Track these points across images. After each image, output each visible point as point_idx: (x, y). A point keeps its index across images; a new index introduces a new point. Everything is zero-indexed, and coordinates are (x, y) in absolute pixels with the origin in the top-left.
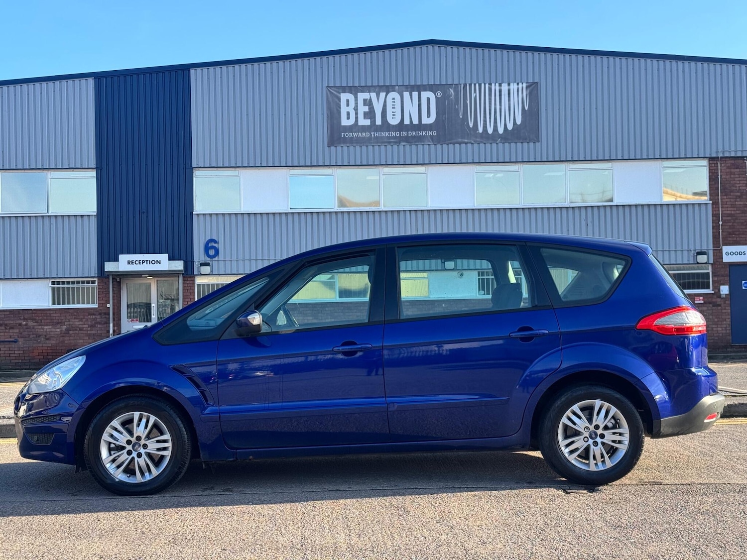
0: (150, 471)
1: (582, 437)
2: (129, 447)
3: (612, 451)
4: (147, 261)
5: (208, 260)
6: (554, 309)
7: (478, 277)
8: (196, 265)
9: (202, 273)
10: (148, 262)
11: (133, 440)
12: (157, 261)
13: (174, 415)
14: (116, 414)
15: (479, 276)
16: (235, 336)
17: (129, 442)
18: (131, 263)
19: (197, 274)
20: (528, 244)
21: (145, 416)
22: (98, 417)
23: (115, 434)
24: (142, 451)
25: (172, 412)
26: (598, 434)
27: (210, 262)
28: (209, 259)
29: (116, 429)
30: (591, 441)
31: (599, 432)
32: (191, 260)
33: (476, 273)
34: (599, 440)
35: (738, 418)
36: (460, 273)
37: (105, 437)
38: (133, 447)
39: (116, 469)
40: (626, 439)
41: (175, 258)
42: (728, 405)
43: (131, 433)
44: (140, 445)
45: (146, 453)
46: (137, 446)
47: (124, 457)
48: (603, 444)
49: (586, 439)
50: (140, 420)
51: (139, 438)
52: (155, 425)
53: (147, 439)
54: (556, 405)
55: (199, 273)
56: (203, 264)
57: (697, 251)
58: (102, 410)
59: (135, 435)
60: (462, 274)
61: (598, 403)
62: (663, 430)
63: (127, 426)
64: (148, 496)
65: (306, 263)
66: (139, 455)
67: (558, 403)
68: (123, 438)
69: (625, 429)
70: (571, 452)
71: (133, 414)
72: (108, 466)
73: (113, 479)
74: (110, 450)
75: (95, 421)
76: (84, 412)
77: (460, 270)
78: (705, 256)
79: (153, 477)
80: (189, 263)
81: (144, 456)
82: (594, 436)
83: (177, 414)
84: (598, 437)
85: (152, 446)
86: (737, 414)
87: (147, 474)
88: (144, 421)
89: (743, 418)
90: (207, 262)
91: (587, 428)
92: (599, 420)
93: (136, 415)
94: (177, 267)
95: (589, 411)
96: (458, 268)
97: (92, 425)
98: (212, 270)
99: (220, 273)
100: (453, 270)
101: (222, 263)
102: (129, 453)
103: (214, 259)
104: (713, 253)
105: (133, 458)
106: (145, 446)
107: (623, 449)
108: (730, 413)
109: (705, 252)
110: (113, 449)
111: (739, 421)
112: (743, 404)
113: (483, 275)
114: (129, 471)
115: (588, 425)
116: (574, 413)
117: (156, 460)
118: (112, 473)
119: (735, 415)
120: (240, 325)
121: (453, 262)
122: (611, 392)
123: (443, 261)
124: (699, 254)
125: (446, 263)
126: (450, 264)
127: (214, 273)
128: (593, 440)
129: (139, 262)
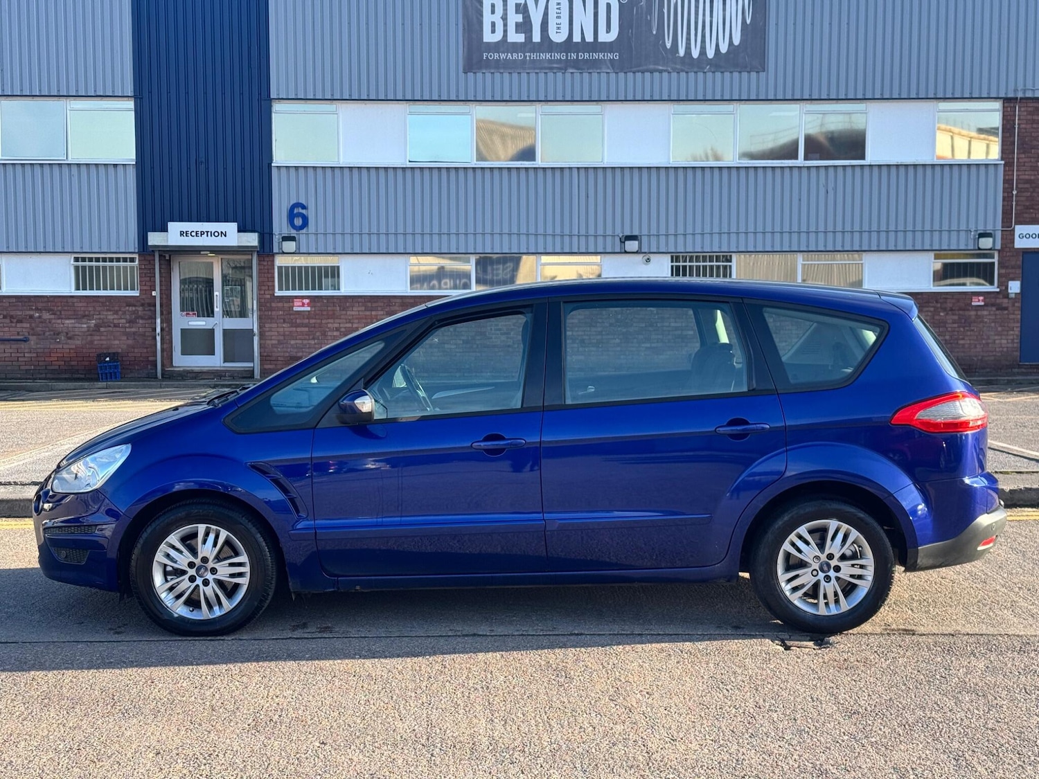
0: (220, 603)
1: (810, 570)
2: (192, 572)
3: (849, 589)
4: (207, 232)
5: (293, 232)
6: (778, 394)
7: (670, 264)
8: (276, 239)
9: (285, 251)
10: (209, 233)
11: (198, 562)
12: (222, 232)
13: (254, 530)
14: (175, 527)
15: (672, 262)
16: (337, 423)
17: (191, 565)
18: (185, 235)
19: (277, 252)
20: (746, 301)
21: (213, 530)
22: (149, 530)
23: (173, 553)
24: (209, 576)
25: (250, 526)
26: (832, 567)
27: (295, 235)
28: (295, 232)
29: (173, 547)
30: (821, 575)
31: (834, 563)
32: (268, 232)
33: (668, 257)
34: (832, 574)
35: (1023, 509)
36: (647, 257)
37: (159, 557)
38: (197, 571)
39: (174, 600)
40: (869, 574)
41: (247, 228)
42: (1010, 490)
43: (194, 552)
44: (206, 569)
45: (214, 579)
46: (202, 570)
47: (185, 584)
48: (838, 579)
49: (815, 573)
50: (207, 534)
51: (205, 560)
52: (228, 542)
53: (216, 560)
54: (776, 527)
55: (281, 251)
56: (286, 239)
57: (979, 232)
58: (154, 521)
59: (200, 556)
61: (833, 524)
62: (921, 561)
63: (188, 542)
64: (218, 638)
65: (436, 323)
66: (206, 583)
67: (780, 523)
68: (183, 560)
69: (869, 560)
70: (795, 589)
71: (198, 527)
72: (163, 596)
73: (170, 615)
74: (166, 574)
75: (145, 535)
76: (130, 523)
77: (645, 253)
78: (990, 240)
79: (225, 612)
80: (267, 237)
81: (212, 583)
82: (825, 568)
83: (257, 529)
84: (832, 570)
85: (224, 571)
86: (1021, 502)
87: (216, 608)
88: (212, 537)
89: (1030, 509)
90: (292, 235)
91: (817, 557)
92: (834, 547)
93: (202, 528)
94: (249, 242)
95: (821, 536)
96: (643, 251)
97: (141, 541)
98: (298, 247)
99: (310, 252)
100: (637, 252)
101: (312, 238)
102: (192, 579)
103: (301, 232)
104: (1002, 235)
105: (198, 586)
106: (214, 571)
107: (864, 587)
108: (1012, 501)
109: (991, 233)
110: (170, 573)
111: (1024, 514)
112: (1031, 489)
113: (677, 259)
114: (193, 603)
115: (818, 553)
116: (800, 537)
117: (229, 587)
118: (169, 605)
119: (1018, 503)
120: (344, 409)
121: (636, 242)
122: (852, 510)
123: (623, 240)
124: (982, 235)
125: (627, 243)
126: (632, 245)
127: (301, 252)
128: (825, 574)
129: (196, 234)
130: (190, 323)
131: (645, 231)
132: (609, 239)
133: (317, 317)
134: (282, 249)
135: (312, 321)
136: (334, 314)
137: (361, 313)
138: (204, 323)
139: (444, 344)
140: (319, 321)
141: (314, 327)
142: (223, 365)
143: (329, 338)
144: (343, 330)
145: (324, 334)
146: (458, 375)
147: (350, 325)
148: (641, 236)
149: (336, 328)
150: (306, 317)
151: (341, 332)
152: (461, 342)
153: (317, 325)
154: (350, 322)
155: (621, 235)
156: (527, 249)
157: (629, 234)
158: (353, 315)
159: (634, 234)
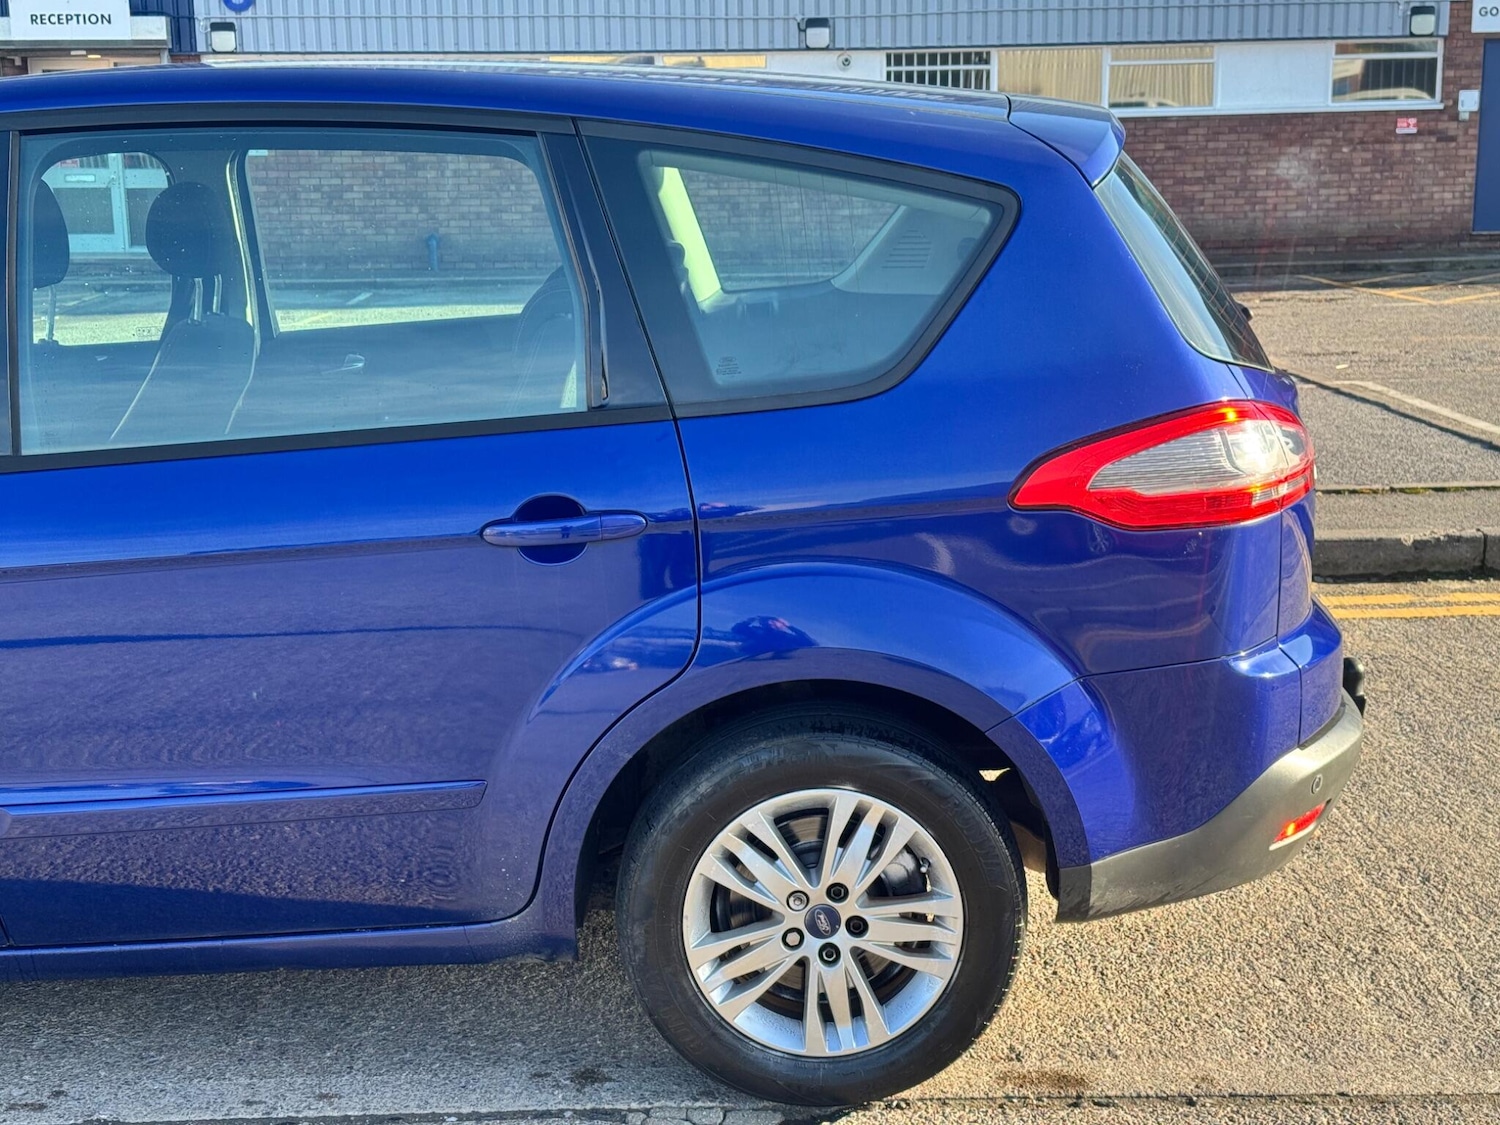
1: (777, 931)
4: (78, 16)
5: (230, 16)
6: (675, 419)
7: (885, 69)
8: (201, 27)
9: (217, 50)
10: (81, 18)
12: (102, 16)
15: (889, 64)
18: (39, 21)
19: (204, 50)
27: (234, 21)
28: (233, 14)
30: (812, 945)
31: (847, 909)
32: (187, 14)
33: (882, 56)
34: (843, 939)
35: (1441, 583)
36: (842, 58)
40: (951, 938)
41: (149, 9)
42: (1415, 542)
48: (859, 954)
49: (792, 938)
54: (677, 812)
55: (210, 50)
56: (217, 27)
57: (1412, 5)
60: (847, 60)
61: (843, 801)
62: (1101, 897)
67: (685, 801)
69: (947, 904)
70: (736, 986)
77: (842, 49)
78: (1431, 18)
80: (184, 23)
82: (823, 924)
84: (843, 928)
86: (1437, 568)
89: (1456, 585)
90: (228, 21)
91: (796, 894)
92: (849, 867)
94: (151, 32)
96: (837, 46)
98: (240, 41)
99: (261, 50)
100: (827, 49)
101: (264, 25)
103: (244, 14)
104: (1451, 9)
107: (933, 979)
108: (1418, 564)
109: (1433, 7)
111: (1442, 598)
112: (1459, 539)
113: (898, 62)
115: (800, 882)
116: (752, 840)
119: (1431, 570)
121: (826, 31)
122: (901, 759)
123: (803, 26)
124: (1417, 11)
125: (811, 31)
126: (818, 36)
127: (246, 50)
128: (822, 942)
129: (59, 19)
130: (69, 178)
131: (841, 12)
132: (779, 26)
133: (280, 166)
134: (211, 45)
135: (273, 174)
136: (310, 162)
137: (356, 160)
138: (91, 178)
139: (502, 212)
140: (283, 174)
141: (277, 184)
142: (128, 249)
143: (304, 203)
144: (326, 189)
145: (294, 196)
146: (526, 265)
147: (338, 181)
148: (834, 18)
149: (314, 186)
150: (261, 167)
151: (323, 193)
152: (530, 209)
153: (281, 182)
154: (337, 176)
155: (799, 18)
156: (639, 43)
157: (813, 15)
158: (342, 164)
159: (822, 16)
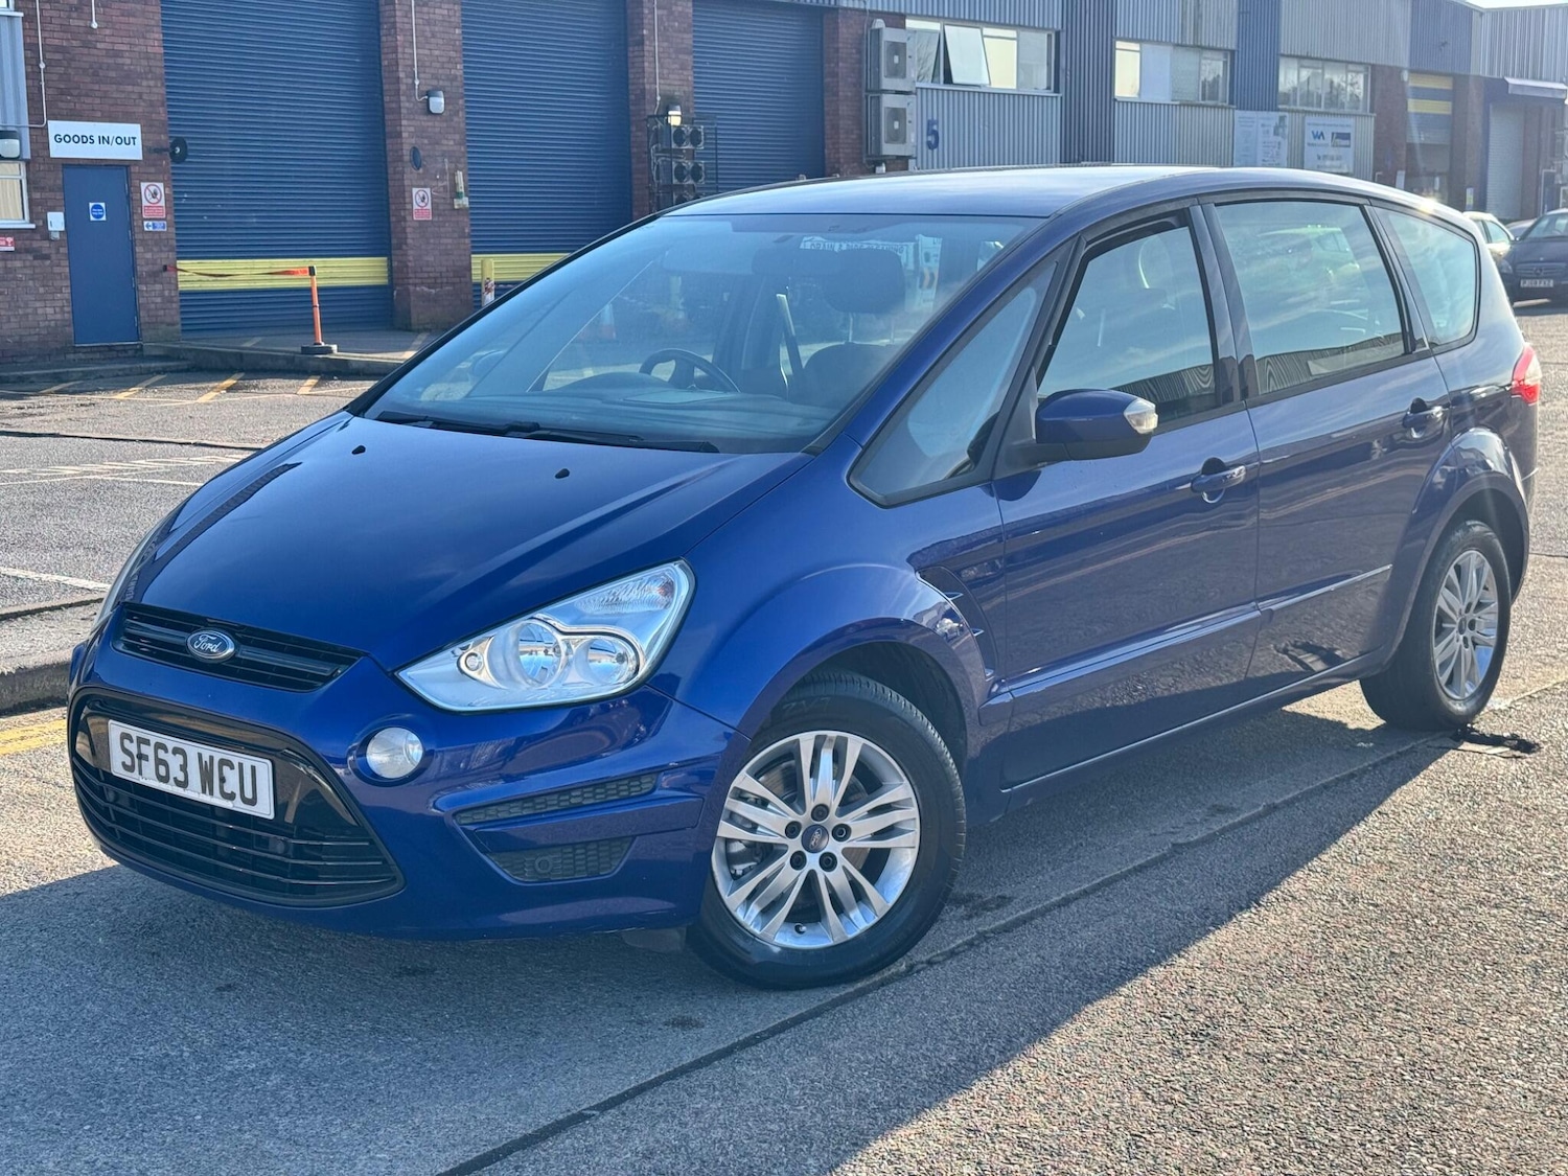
2: (795, 845)
11: (805, 819)
17: (792, 830)
21: (831, 740)
23: (750, 812)
24: (833, 846)
29: (747, 797)
38: (806, 843)
39: (764, 919)
43: (796, 800)
44: (824, 831)
45: (846, 851)
46: (817, 836)
47: (786, 876)
50: (818, 753)
51: (821, 811)
53: (845, 809)
59: (810, 804)
66: (828, 862)
68: (772, 821)
71: (797, 741)
72: (739, 912)
73: (766, 950)
74: (730, 859)
81: (842, 861)
85: (862, 827)
88: (826, 756)
93: (806, 740)
102: (798, 861)
105: (812, 874)
106: (842, 832)
110: (742, 857)
114: (806, 914)
118: (755, 930)
